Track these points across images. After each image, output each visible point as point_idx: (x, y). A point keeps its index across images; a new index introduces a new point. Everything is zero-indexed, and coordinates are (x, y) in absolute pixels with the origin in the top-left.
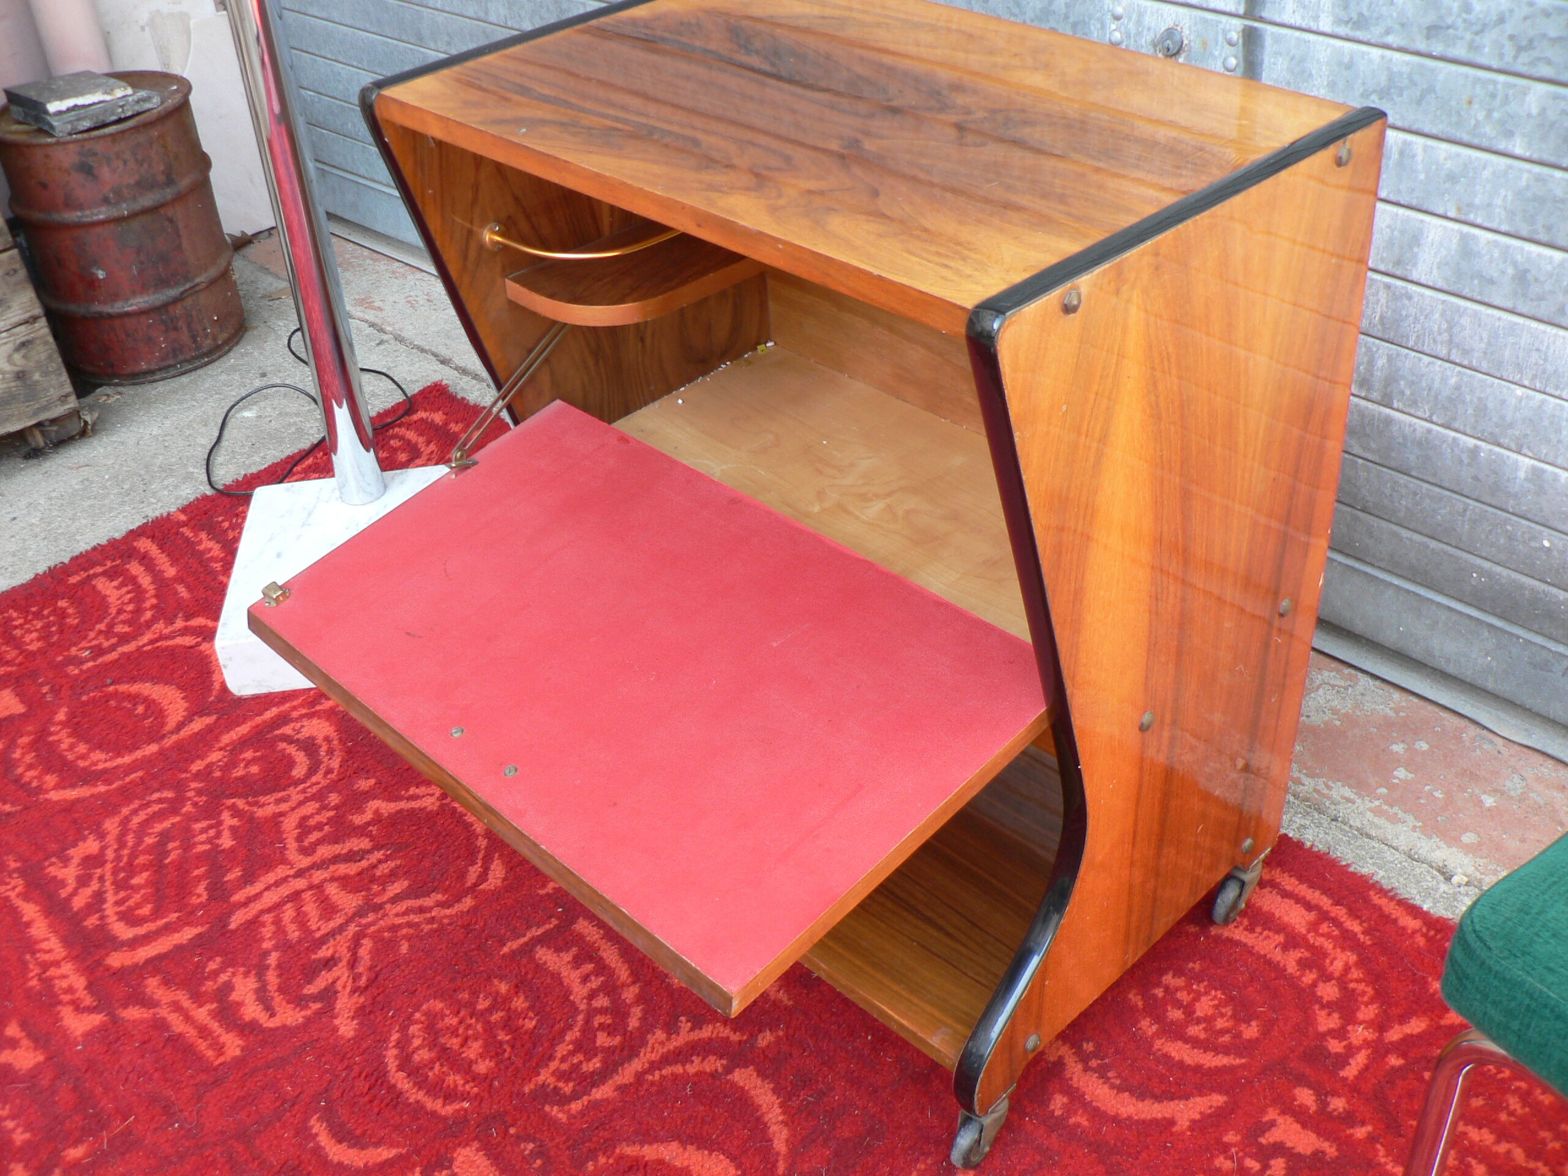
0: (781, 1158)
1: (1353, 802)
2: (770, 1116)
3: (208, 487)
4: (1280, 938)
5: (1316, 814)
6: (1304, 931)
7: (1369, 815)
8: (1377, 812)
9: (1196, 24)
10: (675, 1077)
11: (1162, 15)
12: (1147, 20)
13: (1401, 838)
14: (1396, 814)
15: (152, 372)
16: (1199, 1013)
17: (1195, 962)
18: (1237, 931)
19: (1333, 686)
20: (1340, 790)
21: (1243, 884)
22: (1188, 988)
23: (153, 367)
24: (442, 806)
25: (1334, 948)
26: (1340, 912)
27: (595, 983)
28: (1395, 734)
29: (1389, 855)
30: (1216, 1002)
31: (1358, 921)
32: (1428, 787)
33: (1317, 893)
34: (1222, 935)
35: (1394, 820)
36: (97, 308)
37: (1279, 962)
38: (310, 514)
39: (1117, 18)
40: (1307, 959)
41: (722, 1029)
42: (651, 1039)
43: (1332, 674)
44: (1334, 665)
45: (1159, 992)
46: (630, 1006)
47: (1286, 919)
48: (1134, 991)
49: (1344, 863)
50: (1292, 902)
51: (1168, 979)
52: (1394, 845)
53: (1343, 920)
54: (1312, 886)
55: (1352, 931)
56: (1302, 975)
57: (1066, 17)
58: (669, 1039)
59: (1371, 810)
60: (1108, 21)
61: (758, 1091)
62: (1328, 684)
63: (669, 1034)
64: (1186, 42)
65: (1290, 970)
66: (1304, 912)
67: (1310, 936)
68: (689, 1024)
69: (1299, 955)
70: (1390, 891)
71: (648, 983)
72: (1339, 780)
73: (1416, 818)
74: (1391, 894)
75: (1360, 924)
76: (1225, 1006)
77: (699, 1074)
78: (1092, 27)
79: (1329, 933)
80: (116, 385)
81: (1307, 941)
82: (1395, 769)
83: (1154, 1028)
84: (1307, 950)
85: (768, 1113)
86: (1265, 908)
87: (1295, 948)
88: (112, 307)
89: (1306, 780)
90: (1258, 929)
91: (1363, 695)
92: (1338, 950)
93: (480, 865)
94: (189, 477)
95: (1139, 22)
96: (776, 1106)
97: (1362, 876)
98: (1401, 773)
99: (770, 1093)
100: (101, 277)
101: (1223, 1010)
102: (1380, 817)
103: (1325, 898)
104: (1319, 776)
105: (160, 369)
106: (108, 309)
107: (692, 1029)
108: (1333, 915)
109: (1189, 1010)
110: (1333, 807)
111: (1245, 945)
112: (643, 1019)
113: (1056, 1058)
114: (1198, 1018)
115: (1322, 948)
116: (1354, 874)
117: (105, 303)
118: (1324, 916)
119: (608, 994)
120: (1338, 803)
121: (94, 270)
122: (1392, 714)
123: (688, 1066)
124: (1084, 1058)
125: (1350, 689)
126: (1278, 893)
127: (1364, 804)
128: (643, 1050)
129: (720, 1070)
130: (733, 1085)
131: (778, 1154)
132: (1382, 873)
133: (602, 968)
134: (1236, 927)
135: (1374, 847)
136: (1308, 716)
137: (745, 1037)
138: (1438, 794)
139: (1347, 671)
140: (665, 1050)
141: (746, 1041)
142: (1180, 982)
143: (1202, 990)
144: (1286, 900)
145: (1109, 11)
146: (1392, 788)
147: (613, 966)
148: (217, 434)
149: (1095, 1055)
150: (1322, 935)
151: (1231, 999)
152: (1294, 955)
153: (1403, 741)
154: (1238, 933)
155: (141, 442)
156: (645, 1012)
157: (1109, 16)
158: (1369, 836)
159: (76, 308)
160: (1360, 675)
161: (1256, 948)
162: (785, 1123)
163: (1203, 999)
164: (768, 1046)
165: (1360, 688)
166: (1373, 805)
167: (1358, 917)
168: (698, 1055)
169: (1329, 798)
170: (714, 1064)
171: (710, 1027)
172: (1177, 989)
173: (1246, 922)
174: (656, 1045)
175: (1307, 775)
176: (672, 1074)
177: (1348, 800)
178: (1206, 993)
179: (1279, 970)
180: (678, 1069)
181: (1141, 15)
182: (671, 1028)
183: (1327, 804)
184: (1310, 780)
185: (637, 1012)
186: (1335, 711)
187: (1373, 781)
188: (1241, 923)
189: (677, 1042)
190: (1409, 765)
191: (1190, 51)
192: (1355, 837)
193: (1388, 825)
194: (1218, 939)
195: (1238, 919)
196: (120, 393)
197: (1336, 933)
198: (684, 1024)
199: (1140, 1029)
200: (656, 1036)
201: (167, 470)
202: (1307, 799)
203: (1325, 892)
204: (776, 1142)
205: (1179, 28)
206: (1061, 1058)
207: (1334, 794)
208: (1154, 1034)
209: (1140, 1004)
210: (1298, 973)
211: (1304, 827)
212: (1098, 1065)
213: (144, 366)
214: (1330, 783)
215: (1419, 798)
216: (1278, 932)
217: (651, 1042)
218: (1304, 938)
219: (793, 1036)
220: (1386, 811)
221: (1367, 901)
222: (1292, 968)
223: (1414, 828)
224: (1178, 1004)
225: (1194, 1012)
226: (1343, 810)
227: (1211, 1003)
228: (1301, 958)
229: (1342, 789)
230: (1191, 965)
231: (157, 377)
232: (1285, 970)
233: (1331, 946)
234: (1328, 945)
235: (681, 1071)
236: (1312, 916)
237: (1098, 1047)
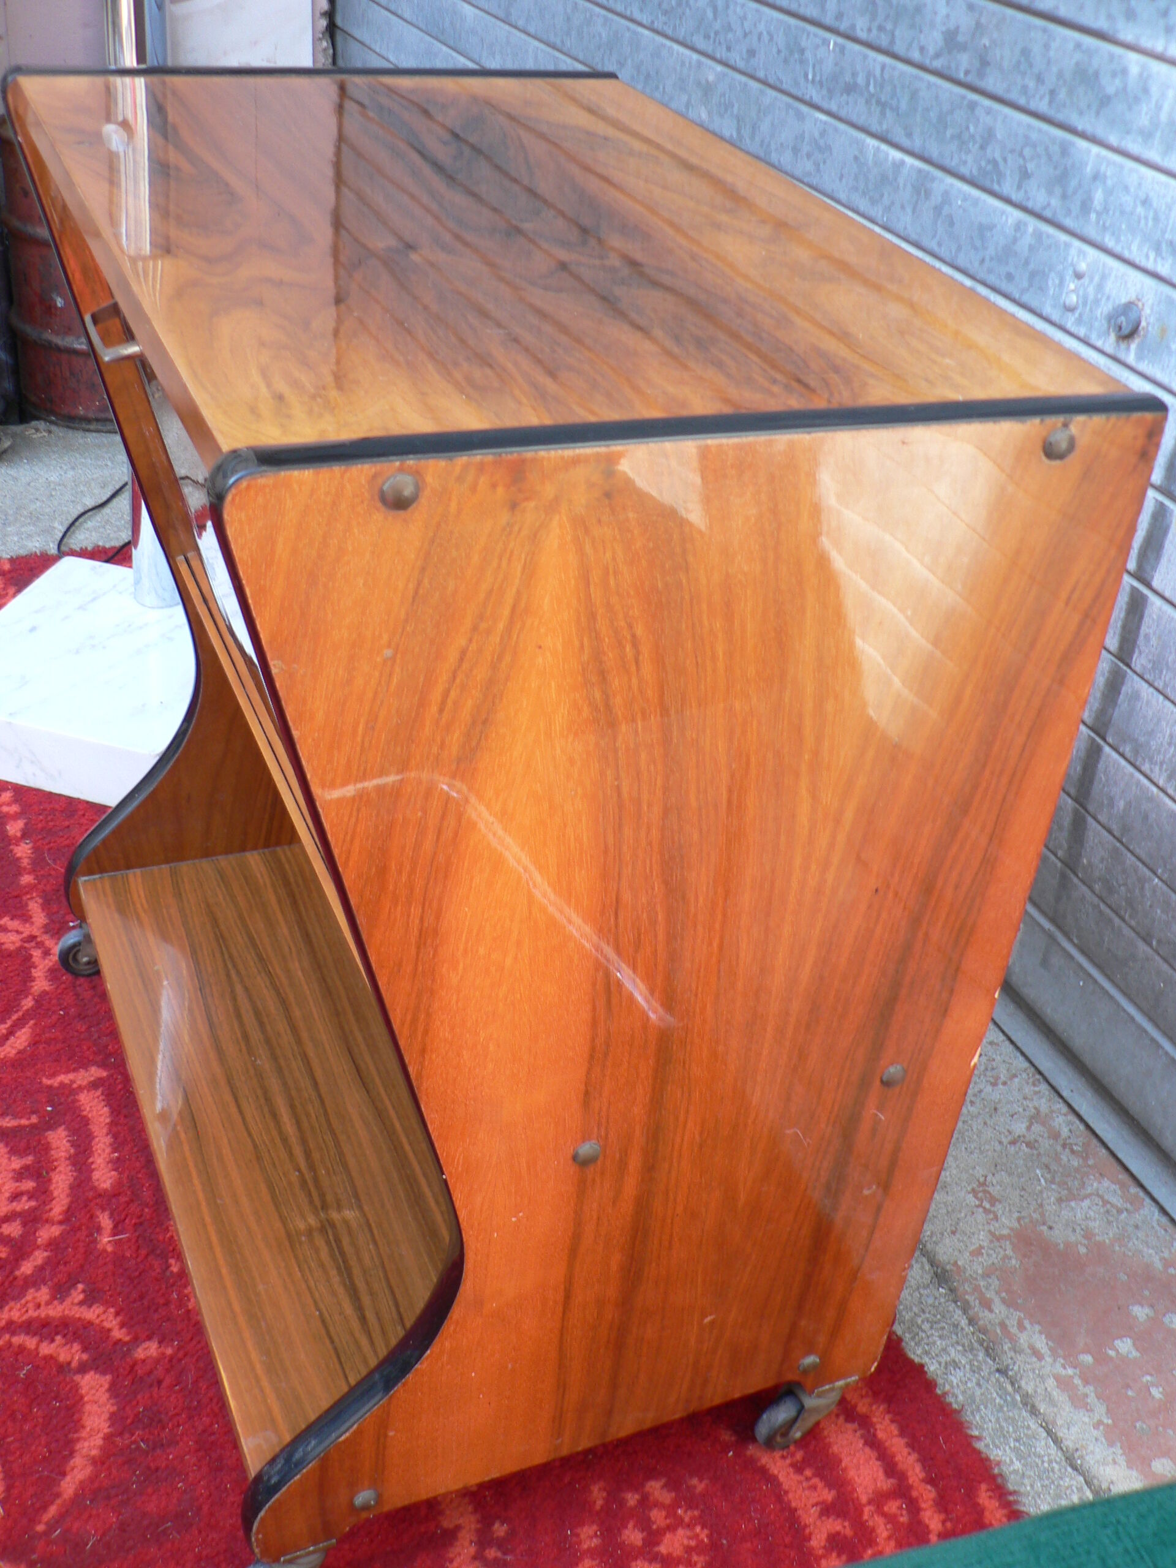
0: (59, 1501)
1: (1040, 1357)
2: (86, 1444)
3: (56, 547)
4: (829, 1495)
5: (981, 1355)
6: (864, 1499)
7: (1051, 1383)
8: (1063, 1383)
9: (1160, 302)
10: (22, 1349)
11: (1126, 283)
12: (1109, 286)
13: (1074, 1430)
14: (1086, 1396)
15: (88, 420)
16: (663, 1549)
17: (701, 1480)
18: (780, 1463)
19: (1106, 1202)
20: (1035, 1337)
21: (801, 1409)
22: (671, 1510)
23: (91, 415)
24: (21, 948)
25: (889, 1538)
26: (927, 1494)
27: (25, 1204)
28: (1147, 1293)
29: (1043, 1445)
30: (693, 1543)
31: (942, 1516)
32: (1149, 1378)
33: (914, 1456)
34: (759, 1459)
35: (1079, 1402)
36: (49, 336)
37: (806, 1526)
38: (94, 599)
39: (1079, 276)
40: (845, 1537)
41: (111, 1318)
42: (31, 1294)
43: (1113, 1187)
44: (1123, 1176)
45: (632, 1499)
46: (38, 1247)
47: (852, 1473)
48: (602, 1484)
49: (976, 1433)
50: (874, 1454)
51: (656, 1488)
52: (1060, 1434)
53: (923, 1505)
54: (913, 1445)
55: (927, 1527)
56: (824, 1556)
57: (1027, 262)
58: (48, 1303)
59: (1057, 1378)
60: (1068, 278)
61: (95, 1407)
62: (1101, 1197)
63: (53, 1298)
64: (1143, 324)
65: (814, 1543)
66: (881, 1474)
67: (867, 1511)
68: (81, 1296)
69: (838, 1528)
70: (1011, 1494)
71: (75, 1230)
72: (1039, 1323)
73: (1108, 1411)
74: (1011, 1498)
75: (944, 1522)
76: (698, 1554)
77: (50, 1358)
78: (1050, 283)
79: (895, 1516)
80: (52, 422)
81: (861, 1513)
82: (1121, 1337)
83: (595, 1542)
84: (852, 1526)
85: (85, 1440)
86: (835, 1449)
87: (838, 1516)
88: (63, 339)
89: (999, 1307)
90: (808, 1472)
91: (1137, 1227)
92: (892, 1543)
93: (7, 1026)
94: (48, 531)
95: (1100, 287)
96: (101, 1435)
97: (988, 1459)
98: (1125, 1346)
99: (106, 1416)
100: (59, 305)
101: (695, 1558)
102: (1063, 1391)
103: (918, 1468)
104: (1017, 1307)
105: (97, 420)
106: (58, 341)
107: (81, 1303)
108: (914, 1494)
109: (653, 1538)
110: (1011, 1354)
111: (780, 1485)
112: (41, 1269)
113: (451, 1526)
114: (658, 1553)
115: (873, 1530)
116: (978, 1452)
117: (57, 334)
118: (902, 1491)
119: (24, 1224)
120: (1020, 1352)
121: (54, 296)
122: (1159, 1265)
123: (44, 1344)
124: (484, 1540)
125: (1125, 1214)
126: (862, 1436)
127: (1054, 1366)
128: (12, 1304)
129: (74, 1364)
130: (76, 1387)
131: (58, 1495)
132: (1017, 1465)
133: (43, 1193)
134: (783, 1457)
135: (1029, 1427)
136: (1051, 1228)
137: (127, 1339)
138: (1156, 1393)
139: (1134, 1190)
140: (36, 1314)
141: (126, 1343)
142: (666, 1497)
143: (687, 1519)
144: (867, 1450)
145: (1072, 264)
146: (1101, 1359)
147: (56, 1194)
148: (104, 499)
149: (501, 1544)
150: (884, 1515)
151: (714, 1545)
152: (834, 1525)
153: (1152, 1306)
154: (779, 1466)
155: (32, 484)
156: (48, 1261)
157: (1070, 272)
158: (1034, 1411)
159: (30, 331)
160: (1148, 1201)
161: (791, 1496)
162: (94, 1461)
163: (680, 1532)
164: (143, 1361)
165: (1138, 1217)
166: (1064, 1372)
167: (946, 1511)
168: (64, 1336)
169: (1013, 1340)
170: (70, 1353)
171: (101, 1309)
172: (657, 1504)
173: (799, 1455)
174: (30, 1305)
175: (1004, 1301)
176: (20, 1346)
177: (1037, 1354)
178: (690, 1526)
179: (799, 1534)
180: (31, 1342)
181: (1104, 277)
182: (60, 1292)
183: (1006, 1347)
184: (1003, 1308)
185: (39, 1257)
186: (1088, 1235)
187: (1081, 1341)
188: (793, 1455)
189: (55, 1311)
190: (1143, 1338)
191: (1145, 336)
192: (1014, 1402)
193: (1067, 1407)
194: (750, 1464)
195: (792, 1448)
196: (50, 432)
197: (904, 1519)
198: (77, 1294)
199: (578, 1535)
200: (38, 1295)
201: (34, 518)
202: (984, 1331)
203: (926, 1461)
204: (68, 1478)
205: (1140, 304)
206: (458, 1528)
207: (1023, 1339)
208: (589, 1550)
209: (599, 1503)
210: (821, 1552)
211: (956, 1365)
212: (496, 1559)
213: (81, 411)
214: (1027, 1323)
215: (1128, 1386)
216: (830, 1486)
217: (29, 1297)
218: (859, 1509)
219: (180, 1360)
220: (1076, 1387)
221: (971, 1494)
222: (818, 1541)
223: (1097, 1426)
224: (645, 1524)
225: (658, 1544)
226: (1020, 1364)
227: (686, 1542)
228: (838, 1533)
229: (1037, 1336)
230: (695, 1481)
231: (92, 427)
232: (810, 1539)
233: (885, 1534)
234: (883, 1531)
235: (33, 1347)
236: (886, 1484)
237: (512, 1533)
